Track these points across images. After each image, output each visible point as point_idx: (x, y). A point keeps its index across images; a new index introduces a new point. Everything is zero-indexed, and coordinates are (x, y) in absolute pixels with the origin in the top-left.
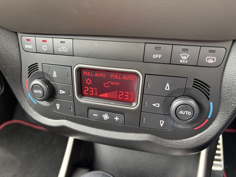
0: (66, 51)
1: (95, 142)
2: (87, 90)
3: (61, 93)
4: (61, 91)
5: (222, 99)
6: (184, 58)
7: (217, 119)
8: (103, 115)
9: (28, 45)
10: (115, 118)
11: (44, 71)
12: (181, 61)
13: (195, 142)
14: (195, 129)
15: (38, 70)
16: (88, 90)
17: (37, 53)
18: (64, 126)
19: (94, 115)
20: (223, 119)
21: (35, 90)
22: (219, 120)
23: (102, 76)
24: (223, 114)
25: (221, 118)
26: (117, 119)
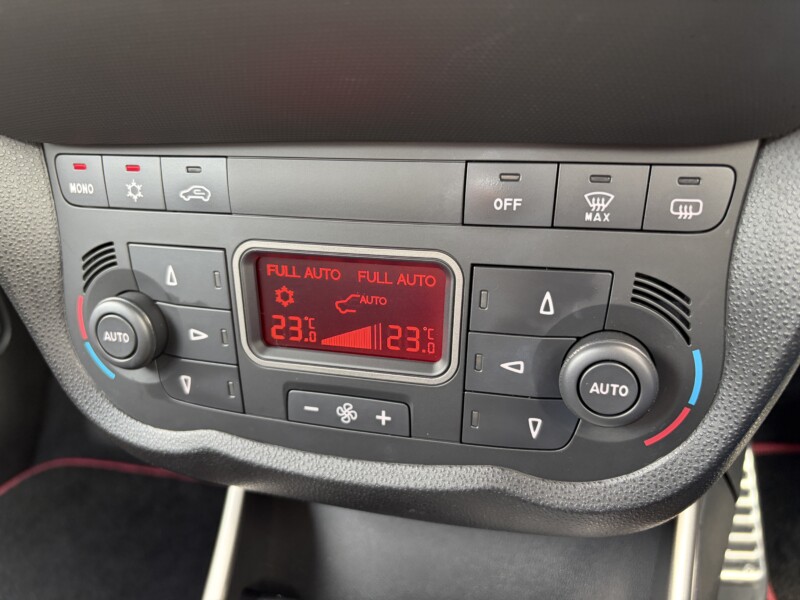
0: (205, 197)
1: (315, 501)
2: (280, 324)
3: (193, 338)
4: (192, 331)
5: (734, 337)
6: (599, 206)
7: (719, 405)
8: (339, 408)
9: (79, 185)
10: (378, 417)
11: (134, 268)
12: (588, 217)
13: (648, 486)
14: (648, 442)
15: (114, 264)
16: (283, 324)
17: (109, 208)
18: (209, 449)
19: (307, 408)
20: (739, 404)
21: (107, 333)
22: (725, 408)
23: (329, 276)
24: (739, 385)
25: (731, 402)
26: (384, 418)
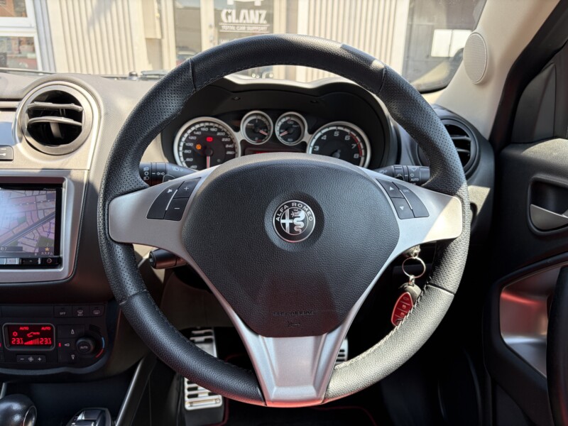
8: (29, 358)
19: (21, 359)
26: (40, 359)
